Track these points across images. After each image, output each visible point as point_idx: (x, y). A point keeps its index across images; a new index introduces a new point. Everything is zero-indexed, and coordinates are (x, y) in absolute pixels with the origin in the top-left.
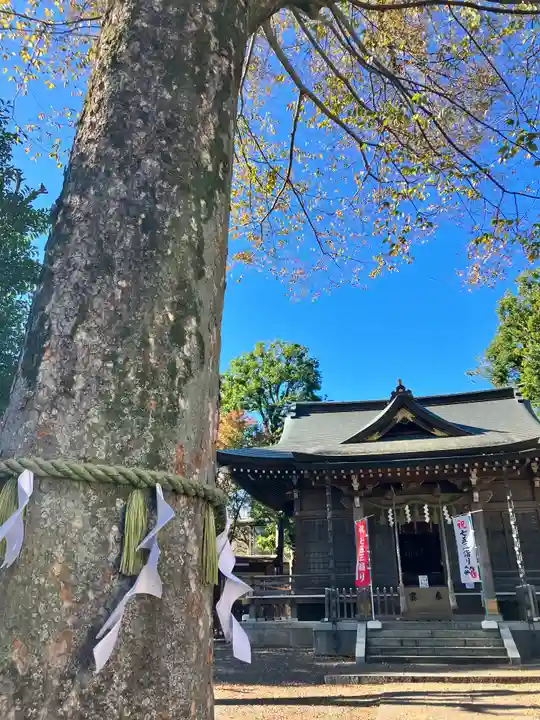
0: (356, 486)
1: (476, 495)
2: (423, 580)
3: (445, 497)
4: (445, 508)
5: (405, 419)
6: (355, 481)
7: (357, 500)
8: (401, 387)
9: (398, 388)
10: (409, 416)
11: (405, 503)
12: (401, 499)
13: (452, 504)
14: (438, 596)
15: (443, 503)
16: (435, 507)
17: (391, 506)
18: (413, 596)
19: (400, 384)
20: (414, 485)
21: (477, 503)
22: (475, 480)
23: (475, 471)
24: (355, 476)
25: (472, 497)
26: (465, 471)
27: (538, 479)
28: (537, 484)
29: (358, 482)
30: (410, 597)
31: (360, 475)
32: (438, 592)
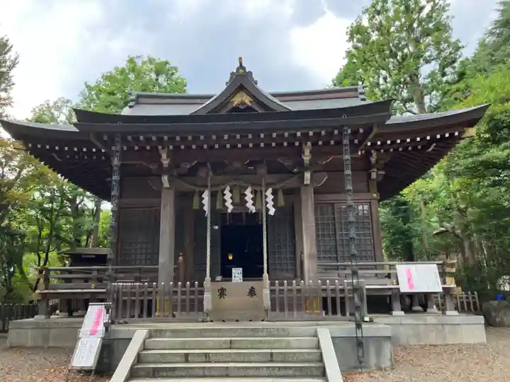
0: (165, 162)
1: (307, 175)
2: (237, 273)
3: (271, 178)
4: (270, 191)
5: (243, 103)
7: (165, 179)
8: (241, 66)
9: (238, 69)
10: (247, 100)
12: (220, 178)
13: (278, 186)
14: (252, 292)
15: (268, 186)
16: (258, 189)
17: (206, 187)
18: (222, 292)
19: (241, 64)
20: (237, 165)
21: (307, 185)
22: (308, 158)
23: (309, 144)
24: (163, 148)
25: (302, 178)
26: (297, 144)
27: (375, 170)
28: (374, 176)
29: (168, 157)
30: (218, 294)
31: (168, 147)
32: (252, 287)
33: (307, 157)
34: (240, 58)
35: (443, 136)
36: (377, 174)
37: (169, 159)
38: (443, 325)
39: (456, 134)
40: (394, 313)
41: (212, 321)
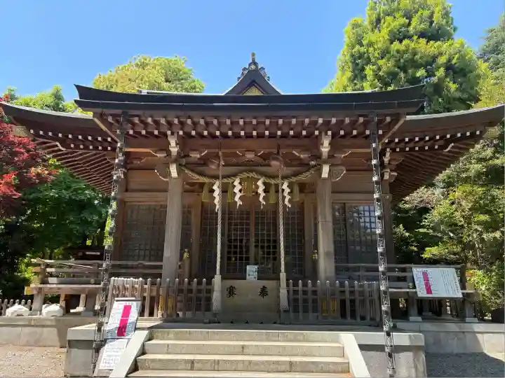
0: (174, 149)
1: (326, 170)
2: (252, 271)
3: (288, 171)
4: (286, 183)
6: (173, 142)
7: (173, 170)
9: (250, 65)
11: (235, 175)
12: (231, 169)
13: (294, 179)
15: (284, 178)
16: (273, 182)
17: (217, 178)
18: (231, 291)
19: (253, 60)
20: (250, 156)
21: (324, 179)
22: (327, 150)
23: (330, 133)
24: (172, 134)
25: (320, 171)
26: (317, 133)
27: (389, 171)
28: (386, 177)
29: (177, 144)
30: (227, 292)
31: (178, 133)
32: (264, 287)
33: (325, 149)
34: (253, 55)
35: (463, 135)
36: (390, 176)
37: (178, 146)
38: (463, 332)
39: (478, 133)
40: (411, 318)
41: (219, 323)
